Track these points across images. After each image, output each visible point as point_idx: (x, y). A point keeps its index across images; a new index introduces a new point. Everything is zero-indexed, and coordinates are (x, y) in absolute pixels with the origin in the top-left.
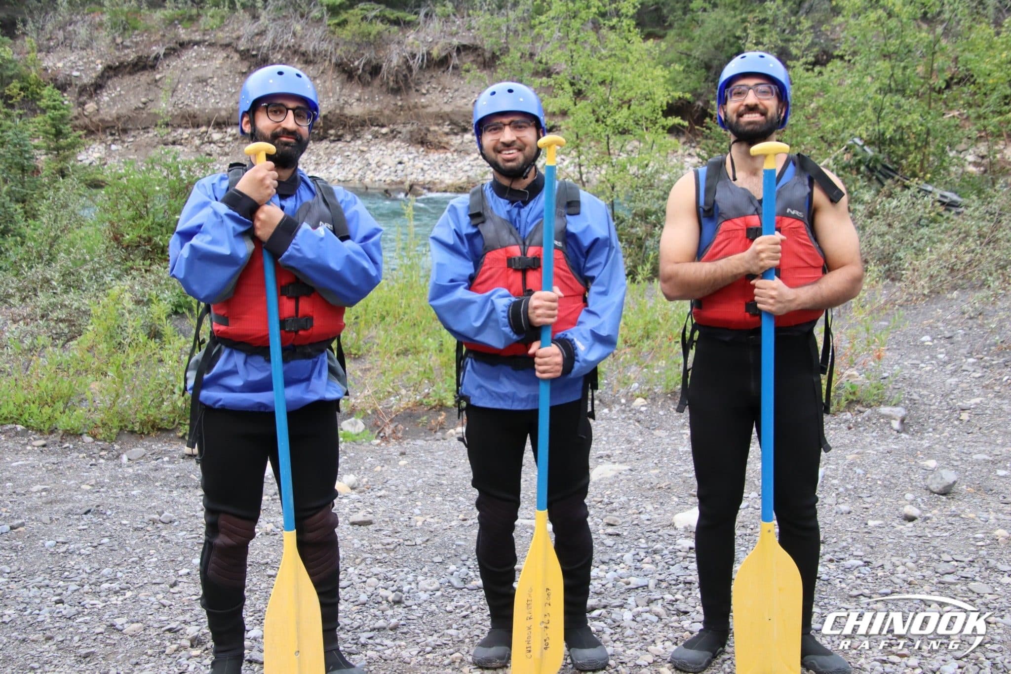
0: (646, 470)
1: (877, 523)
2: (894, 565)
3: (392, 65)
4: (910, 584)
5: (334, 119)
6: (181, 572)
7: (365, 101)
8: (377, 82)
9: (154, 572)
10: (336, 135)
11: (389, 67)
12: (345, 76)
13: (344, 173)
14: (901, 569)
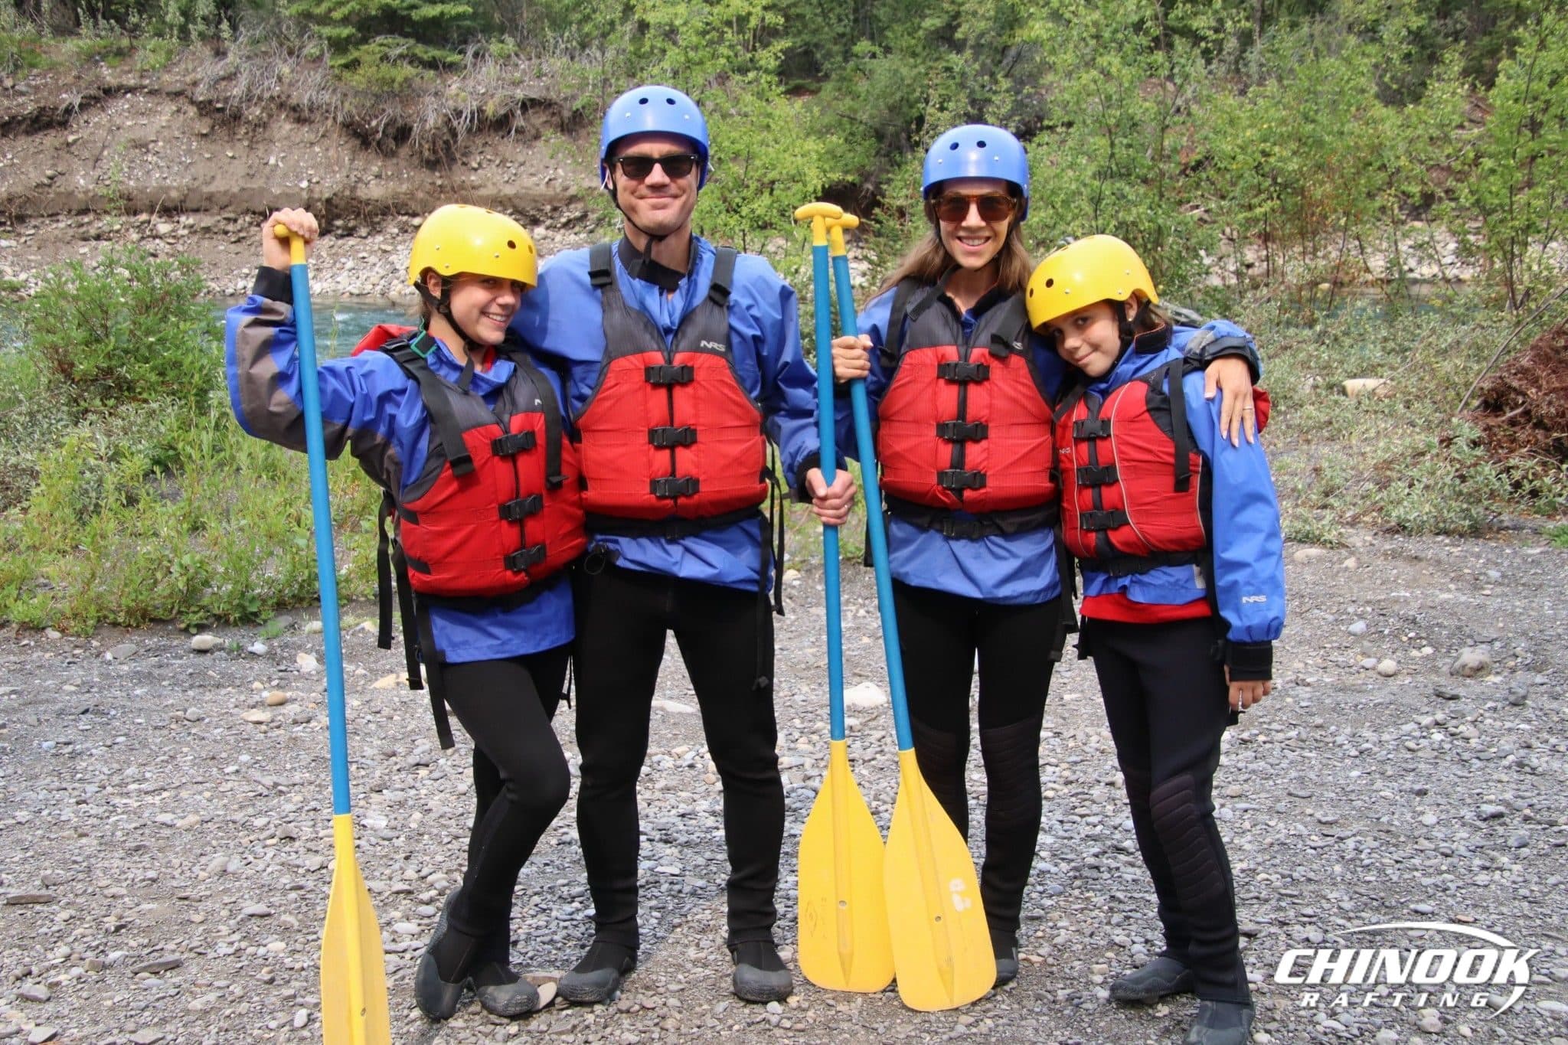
0: (800, 649)
1: (1074, 696)
2: (1088, 736)
3: (427, 127)
4: (1102, 752)
5: (342, 204)
6: (227, 770)
7: (388, 178)
8: (404, 151)
9: (192, 771)
10: (345, 228)
11: (423, 129)
12: (358, 142)
13: (359, 283)
14: (1094, 738)
